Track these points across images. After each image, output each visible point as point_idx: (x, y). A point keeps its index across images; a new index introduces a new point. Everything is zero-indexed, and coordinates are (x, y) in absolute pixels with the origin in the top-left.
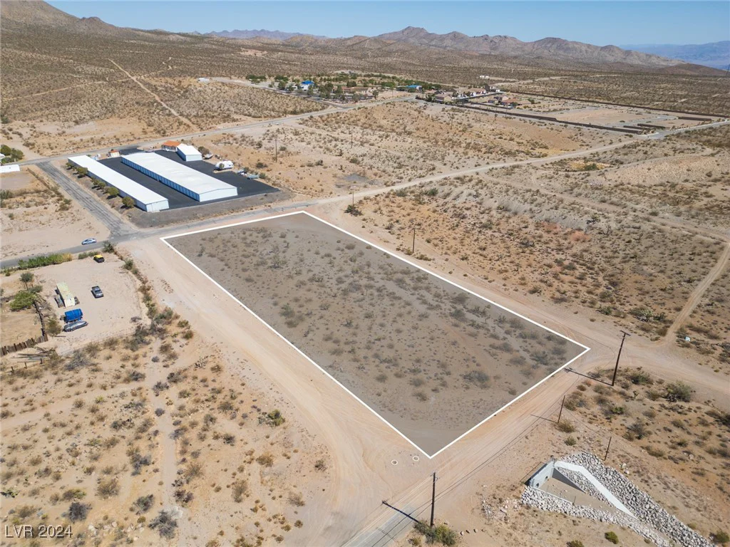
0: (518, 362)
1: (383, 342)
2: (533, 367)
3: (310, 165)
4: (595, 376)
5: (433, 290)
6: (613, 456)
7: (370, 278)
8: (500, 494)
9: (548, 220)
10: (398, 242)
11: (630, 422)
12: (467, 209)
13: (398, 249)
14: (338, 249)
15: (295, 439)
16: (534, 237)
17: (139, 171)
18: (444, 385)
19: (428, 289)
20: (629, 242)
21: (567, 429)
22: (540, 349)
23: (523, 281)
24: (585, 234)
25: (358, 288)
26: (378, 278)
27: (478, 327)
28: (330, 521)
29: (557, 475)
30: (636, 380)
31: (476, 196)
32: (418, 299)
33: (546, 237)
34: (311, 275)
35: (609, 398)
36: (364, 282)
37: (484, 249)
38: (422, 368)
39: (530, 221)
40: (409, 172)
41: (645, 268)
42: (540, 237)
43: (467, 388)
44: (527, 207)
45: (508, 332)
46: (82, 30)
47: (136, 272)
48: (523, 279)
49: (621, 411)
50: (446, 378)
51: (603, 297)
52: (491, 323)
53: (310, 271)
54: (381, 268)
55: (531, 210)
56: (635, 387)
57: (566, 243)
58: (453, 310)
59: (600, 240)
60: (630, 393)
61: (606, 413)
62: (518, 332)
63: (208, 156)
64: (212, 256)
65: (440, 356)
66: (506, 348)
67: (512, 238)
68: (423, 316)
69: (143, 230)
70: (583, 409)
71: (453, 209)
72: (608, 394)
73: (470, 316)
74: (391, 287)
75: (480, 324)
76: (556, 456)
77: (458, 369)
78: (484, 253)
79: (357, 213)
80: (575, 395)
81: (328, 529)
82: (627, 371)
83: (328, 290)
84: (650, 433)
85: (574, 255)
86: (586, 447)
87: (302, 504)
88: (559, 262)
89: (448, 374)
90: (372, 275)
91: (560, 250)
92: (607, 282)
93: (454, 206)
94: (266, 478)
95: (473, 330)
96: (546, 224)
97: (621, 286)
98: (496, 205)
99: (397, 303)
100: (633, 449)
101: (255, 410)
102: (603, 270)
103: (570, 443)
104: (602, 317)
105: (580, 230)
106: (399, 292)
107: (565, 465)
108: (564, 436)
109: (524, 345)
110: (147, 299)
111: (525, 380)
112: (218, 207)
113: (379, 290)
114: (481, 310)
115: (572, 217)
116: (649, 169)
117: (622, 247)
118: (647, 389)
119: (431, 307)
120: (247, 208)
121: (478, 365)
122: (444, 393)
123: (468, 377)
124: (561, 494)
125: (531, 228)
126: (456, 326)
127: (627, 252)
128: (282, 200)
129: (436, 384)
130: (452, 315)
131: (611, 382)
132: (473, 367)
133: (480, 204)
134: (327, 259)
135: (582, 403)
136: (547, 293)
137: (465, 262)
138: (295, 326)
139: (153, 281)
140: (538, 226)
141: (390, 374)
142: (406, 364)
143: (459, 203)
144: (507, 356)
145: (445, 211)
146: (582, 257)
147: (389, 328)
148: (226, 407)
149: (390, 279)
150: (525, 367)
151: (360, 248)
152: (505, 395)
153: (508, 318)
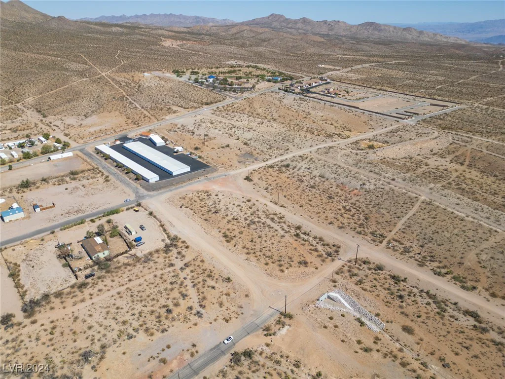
0: (320, 256)
1: (266, 249)
2: (326, 258)
3: (223, 147)
4: (350, 261)
5: (287, 223)
6: (349, 291)
7: (259, 218)
8: (308, 303)
9: (342, 184)
10: (271, 197)
11: (359, 278)
12: (304, 176)
13: (271, 202)
14: (243, 202)
15: (237, 286)
16: (335, 193)
17: (135, 154)
18: (291, 266)
19: (284, 222)
20: (377, 196)
21: (334, 281)
22: (329, 250)
23: (326, 218)
24: (359, 191)
25: (254, 223)
26: (262, 217)
27: (305, 241)
28: (252, 312)
29: (329, 297)
30: (365, 263)
31: (309, 169)
32: (281, 228)
33: (341, 193)
34: (232, 216)
35: (353, 270)
36: (256, 220)
37: (311, 201)
38: (282, 259)
39: (334, 183)
40: (275, 152)
41: (382, 210)
42: (338, 193)
43: (299, 267)
44: (333, 176)
45: (317, 243)
46: (54, 26)
47: (155, 217)
48: (327, 217)
49: (356, 275)
50: (291, 263)
51: (361, 225)
52: (311, 239)
53: (232, 214)
54: (264, 212)
55: (335, 177)
56: (363, 265)
57: (349, 196)
58: (295, 233)
59: (365, 195)
60: (361, 268)
61: (350, 276)
62: (322, 243)
63: (168, 143)
64: (187, 207)
65: (290, 255)
66: (316, 250)
67: (325, 193)
68: (283, 236)
69: (150, 193)
70: (342, 274)
71: (297, 176)
72: (353, 268)
73: (302, 236)
74: (269, 222)
75: (306, 239)
76: (329, 291)
77: (296, 259)
78: (310, 203)
79: (250, 180)
80: (340, 269)
81: (252, 315)
82: (362, 259)
83: (241, 224)
84: (365, 282)
85: (352, 203)
86: (341, 288)
87: (242, 308)
88: (344, 207)
89: (292, 261)
90: (260, 216)
91: (346, 200)
92: (364, 218)
93: (298, 175)
94: (229, 300)
95: (303, 242)
96: (341, 185)
97: (370, 220)
98: (319, 174)
99: (271, 230)
100: (357, 288)
101: (220, 277)
102: (363, 211)
103: (335, 286)
104: (358, 235)
105: (357, 189)
106: (272, 225)
107: (332, 294)
108: (334, 284)
109: (323, 249)
110: (165, 230)
111: (322, 263)
112: (183, 178)
113: (263, 224)
114: (307, 233)
115: (354, 182)
116: (399, 149)
117: (374, 199)
118: (368, 266)
119: (286, 232)
120: (195, 178)
121: (304, 258)
122: (291, 269)
123: (300, 263)
124: (329, 303)
125: (334, 187)
126: (296, 240)
127: (376, 202)
128: (213, 172)
129: (287, 266)
130: (295, 235)
131: (355, 263)
132: (302, 259)
133: (311, 173)
134: (239, 208)
135: (342, 273)
136: (336, 224)
137: (301, 208)
138: (230, 242)
139: (164, 222)
140: (338, 186)
141: (270, 262)
142: (276, 258)
143: (300, 172)
144: (316, 253)
145: (293, 177)
146: (355, 204)
147: (269, 242)
148: (209, 276)
149: (268, 218)
150: (323, 258)
151: (253, 201)
152: (314, 269)
153: (318, 236)
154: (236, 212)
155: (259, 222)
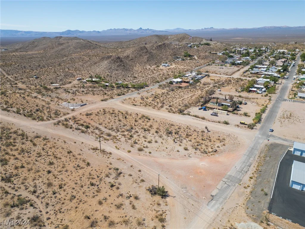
7: (124, 135)
10: (111, 160)
13: (110, 153)
25: (127, 130)
26: (120, 136)
34: (151, 132)
36: (126, 133)
65: (98, 117)
66: (75, 121)
68: (101, 124)
74: (113, 133)
83: (140, 128)
90: (123, 137)
99: (110, 127)
106: (110, 132)
109: (69, 123)
113: (118, 131)
119: (97, 128)
123: (91, 115)
129: (100, 112)
151: (134, 150)
152: (83, 113)
153: (69, 129)
154: (150, 137)
155: (123, 132)
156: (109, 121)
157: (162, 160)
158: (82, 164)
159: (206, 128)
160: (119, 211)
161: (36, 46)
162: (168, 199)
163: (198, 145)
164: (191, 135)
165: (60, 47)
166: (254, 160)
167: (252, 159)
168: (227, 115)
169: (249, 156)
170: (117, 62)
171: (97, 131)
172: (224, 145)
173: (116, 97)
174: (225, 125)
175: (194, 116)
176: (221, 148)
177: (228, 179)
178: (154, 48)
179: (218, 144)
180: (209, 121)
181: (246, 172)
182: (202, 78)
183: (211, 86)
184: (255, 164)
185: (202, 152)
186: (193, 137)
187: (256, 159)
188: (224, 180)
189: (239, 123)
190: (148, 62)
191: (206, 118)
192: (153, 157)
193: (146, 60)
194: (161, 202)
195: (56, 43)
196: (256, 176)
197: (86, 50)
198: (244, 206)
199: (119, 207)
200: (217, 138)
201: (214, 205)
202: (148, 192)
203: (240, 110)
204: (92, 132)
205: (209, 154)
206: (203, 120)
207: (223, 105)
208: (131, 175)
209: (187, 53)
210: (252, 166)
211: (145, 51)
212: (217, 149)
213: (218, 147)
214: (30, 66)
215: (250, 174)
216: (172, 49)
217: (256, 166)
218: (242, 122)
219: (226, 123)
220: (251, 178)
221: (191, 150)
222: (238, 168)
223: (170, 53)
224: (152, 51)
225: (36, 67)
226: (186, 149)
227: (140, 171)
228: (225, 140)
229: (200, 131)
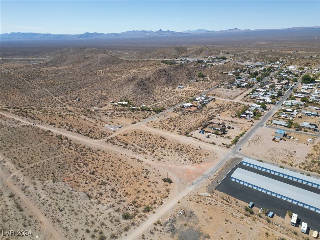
7: (149, 150)
10: (143, 165)
12: (108, 197)
13: (142, 161)
16: (87, 178)
18: (131, 133)
25: (151, 147)
26: (147, 151)
33: (81, 180)
34: (166, 149)
36: (150, 149)
41: (61, 163)
42: (83, 179)
45: (116, 143)
48: (105, 155)
52: (119, 144)
55: (77, 192)
57: (75, 176)
58: (127, 146)
59: (61, 177)
66: (118, 140)
74: (143, 149)
79: (165, 180)
83: (159, 145)
90: (149, 151)
99: (141, 145)
106: (140, 148)
109: (114, 141)
113: (146, 147)
121: (125, 137)
123: (127, 135)
125: (83, 184)
126: (127, 142)
129: (132, 133)
138: (160, 137)
142: (137, 135)
143: (112, 202)
149: (143, 151)
151: (156, 160)
152: (121, 134)
153: (115, 146)
154: (165, 152)
155: (148, 148)
156: (139, 140)
157: (170, 166)
158: (128, 167)
159: (199, 147)
160: (149, 188)
161: (65, 60)
162: (172, 184)
163: (192, 158)
164: (189, 151)
165: (87, 63)
166: (221, 167)
167: (220, 166)
168: (217, 137)
169: (219, 165)
170: (141, 86)
171: (132, 147)
172: (207, 158)
173: (141, 120)
174: (213, 145)
175: (194, 138)
176: (205, 160)
177: (203, 176)
178: (172, 69)
179: (204, 157)
180: (203, 142)
181: (214, 173)
182: (209, 102)
183: (214, 110)
184: (220, 169)
185: (193, 162)
186: (191, 152)
187: (222, 167)
188: (201, 176)
189: (221, 144)
190: (166, 84)
191: (202, 139)
192: (166, 164)
193: (164, 82)
194: (168, 185)
195: (82, 57)
196: (218, 175)
197: (111, 65)
198: (206, 187)
199: (149, 186)
200: (205, 153)
201: (193, 186)
202: (163, 181)
203: (227, 134)
204: (130, 148)
205: (197, 163)
206: (200, 141)
207: (216, 129)
208: (154, 173)
209: (201, 73)
210: (218, 170)
211: (164, 73)
212: (203, 160)
213: (203, 159)
214: (69, 87)
215: (215, 174)
216: (188, 70)
217: (220, 170)
218: (223, 143)
219: (214, 144)
220: (215, 176)
221: (188, 161)
222: (210, 171)
223: (186, 73)
224: (170, 72)
225: (74, 88)
226: (185, 160)
227: (159, 171)
228: (209, 155)
229: (195, 149)
